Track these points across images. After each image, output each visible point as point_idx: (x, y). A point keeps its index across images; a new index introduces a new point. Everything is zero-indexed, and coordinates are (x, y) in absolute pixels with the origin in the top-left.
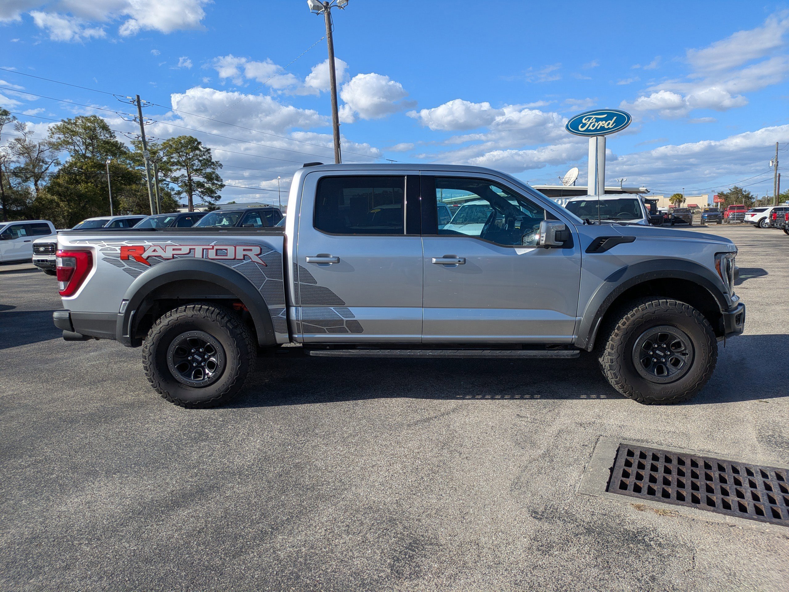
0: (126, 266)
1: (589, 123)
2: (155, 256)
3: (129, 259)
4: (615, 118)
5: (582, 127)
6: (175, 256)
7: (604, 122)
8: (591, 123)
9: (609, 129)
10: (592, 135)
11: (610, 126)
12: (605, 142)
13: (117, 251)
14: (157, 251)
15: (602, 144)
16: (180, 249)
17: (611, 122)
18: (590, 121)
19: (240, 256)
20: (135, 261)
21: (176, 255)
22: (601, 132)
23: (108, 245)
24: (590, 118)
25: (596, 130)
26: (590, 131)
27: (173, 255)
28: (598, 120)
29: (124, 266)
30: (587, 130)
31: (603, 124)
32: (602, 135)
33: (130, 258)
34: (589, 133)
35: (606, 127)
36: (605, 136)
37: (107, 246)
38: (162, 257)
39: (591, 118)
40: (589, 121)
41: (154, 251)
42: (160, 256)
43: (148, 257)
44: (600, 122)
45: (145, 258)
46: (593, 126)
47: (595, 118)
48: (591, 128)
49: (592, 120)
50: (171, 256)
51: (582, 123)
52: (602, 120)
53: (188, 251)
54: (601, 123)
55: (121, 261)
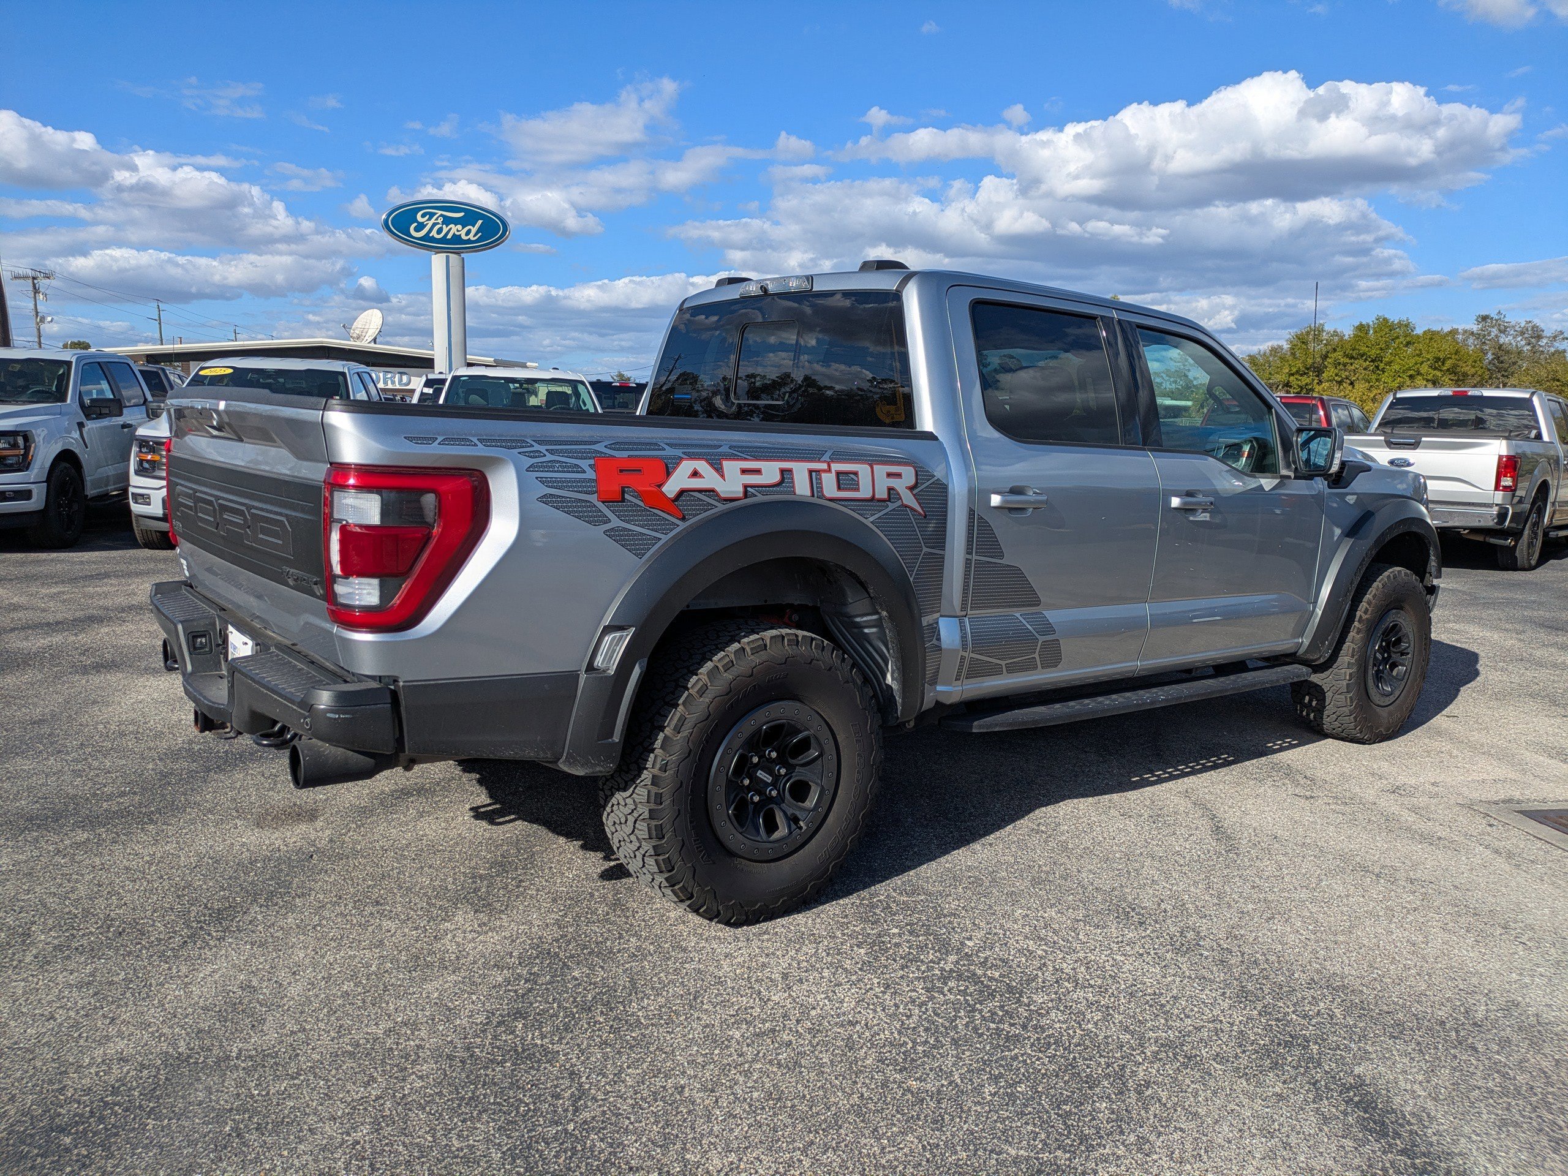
0: (615, 522)
1: (430, 223)
2: (700, 491)
3: (623, 500)
4: (480, 222)
5: (417, 230)
6: (749, 489)
7: (459, 227)
8: (434, 225)
9: (469, 241)
10: (439, 250)
11: (471, 237)
12: (463, 267)
13: (584, 472)
14: (701, 476)
15: (458, 269)
16: (758, 472)
17: (474, 230)
18: (433, 220)
19: (881, 493)
20: (641, 504)
21: (752, 486)
22: (453, 245)
23: (551, 452)
24: (432, 215)
25: (444, 240)
26: (433, 239)
27: (746, 487)
28: (447, 221)
29: (610, 521)
30: (426, 238)
31: (458, 231)
32: (457, 252)
33: (627, 496)
34: (429, 244)
35: (464, 237)
36: (463, 255)
37: (549, 457)
38: (717, 495)
39: (436, 214)
40: (429, 219)
41: (695, 474)
42: (712, 491)
43: (682, 492)
44: (452, 226)
45: (671, 495)
46: (439, 231)
47: (441, 215)
48: (434, 233)
49: (437, 219)
50: (738, 491)
51: (417, 221)
52: (455, 221)
53: (777, 478)
54: (455, 229)
55: (600, 505)
